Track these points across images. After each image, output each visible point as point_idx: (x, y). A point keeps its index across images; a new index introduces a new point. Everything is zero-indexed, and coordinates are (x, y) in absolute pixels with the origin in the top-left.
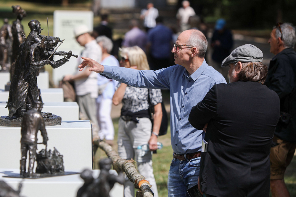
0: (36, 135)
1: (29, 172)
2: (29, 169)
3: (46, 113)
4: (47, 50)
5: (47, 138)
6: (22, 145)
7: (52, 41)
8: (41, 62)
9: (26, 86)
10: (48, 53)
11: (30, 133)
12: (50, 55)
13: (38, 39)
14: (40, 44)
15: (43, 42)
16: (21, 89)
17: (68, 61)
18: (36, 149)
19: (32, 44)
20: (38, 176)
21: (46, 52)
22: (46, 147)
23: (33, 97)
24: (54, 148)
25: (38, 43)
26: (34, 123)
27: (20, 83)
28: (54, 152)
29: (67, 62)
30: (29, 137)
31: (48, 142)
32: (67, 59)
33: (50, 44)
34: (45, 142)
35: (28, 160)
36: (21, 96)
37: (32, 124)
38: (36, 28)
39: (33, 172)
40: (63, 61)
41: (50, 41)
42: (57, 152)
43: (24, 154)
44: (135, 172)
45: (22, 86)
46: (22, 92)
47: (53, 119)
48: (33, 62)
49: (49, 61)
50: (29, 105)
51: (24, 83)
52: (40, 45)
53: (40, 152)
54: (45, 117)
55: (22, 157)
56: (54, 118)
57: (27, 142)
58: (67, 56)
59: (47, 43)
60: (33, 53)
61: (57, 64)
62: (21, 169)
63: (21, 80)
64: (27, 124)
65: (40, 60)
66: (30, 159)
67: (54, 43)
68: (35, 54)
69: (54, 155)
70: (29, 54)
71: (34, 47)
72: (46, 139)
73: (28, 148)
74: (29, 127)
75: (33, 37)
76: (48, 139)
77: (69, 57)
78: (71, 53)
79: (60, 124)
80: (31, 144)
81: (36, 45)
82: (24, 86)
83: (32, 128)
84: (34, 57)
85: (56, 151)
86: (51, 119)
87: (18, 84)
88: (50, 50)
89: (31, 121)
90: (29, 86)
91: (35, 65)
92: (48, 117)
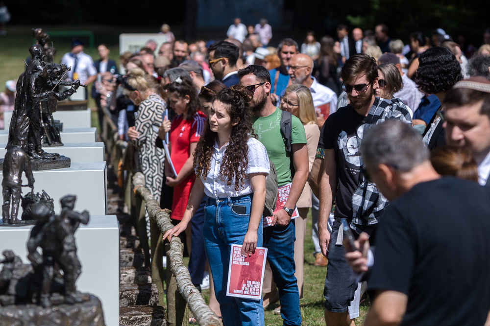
0: (20, 176)
1: (12, 218)
2: (12, 215)
3: (52, 154)
4: (51, 80)
5: (34, 179)
6: (3, 188)
7: (57, 69)
8: (44, 94)
9: (27, 123)
10: (52, 83)
11: (13, 174)
12: (54, 85)
13: (40, 67)
14: (42, 72)
15: (46, 71)
16: (21, 127)
17: (76, 92)
18: (21, 192)
19: (33, 72)
20: (23, 223)
21: (50, 83)
22: (32, 190)
23: (36, 135)
24: (43, 191)
25: (39, 72)
26: (17, 162)
27: (20, 120)
28: (43, 195)
29: (74, 93)
30: (12, 178)
31: (35, 185)
32: (74, 89)
33: (53, 73)
34: (31, 184)
35: (11, 205)
36: (21, 135)
37: (15, 164)
38: (39, 54)
39: (16, 219)
40: (69, 92)
41: (54, 69)
42: (46, 195)
43: (7, 198)
44: (166, 222)
45: (22, 123)
46: (22, 130)
47: (60, 161)
48: (35, 94)
49: (53, 93)
50: (31, 145)
51: (24, 119)
52: (42, 74)
53: (26, 196)
54: (51, 159)
55: (4, 203)
56: (61, 159)
57: (9, 184)
58: (74, 86)
59: (51, 72)
60: (33, 83)
61: (63, 95)
62: (3, 215)
63: (21, 116)
64: (9, 163)
65: (42, 92)
66: (13, 204)
67: (58, 72)
68: (36, 85)
69: (42, 199)
70: (30, 85)
71: (35, 76)
72: (32, 180)
73: (11, 192)
74: (12, 167)
75: (35, 65)
76: (34, 181)
77: (76, 88)
78: (79, 82)
79: (69, 167)
80: (14, 186)
81: (38, 74)
82: (24, 123)
83: (15, 168)
84: (35, 88)
85: (44, 194)
86: (57, 161)
87: (18, 120)
88: (54, 80)
89: (14, 161)
90: (31, 123)
91: (36, 98)
92: (54, 159)
